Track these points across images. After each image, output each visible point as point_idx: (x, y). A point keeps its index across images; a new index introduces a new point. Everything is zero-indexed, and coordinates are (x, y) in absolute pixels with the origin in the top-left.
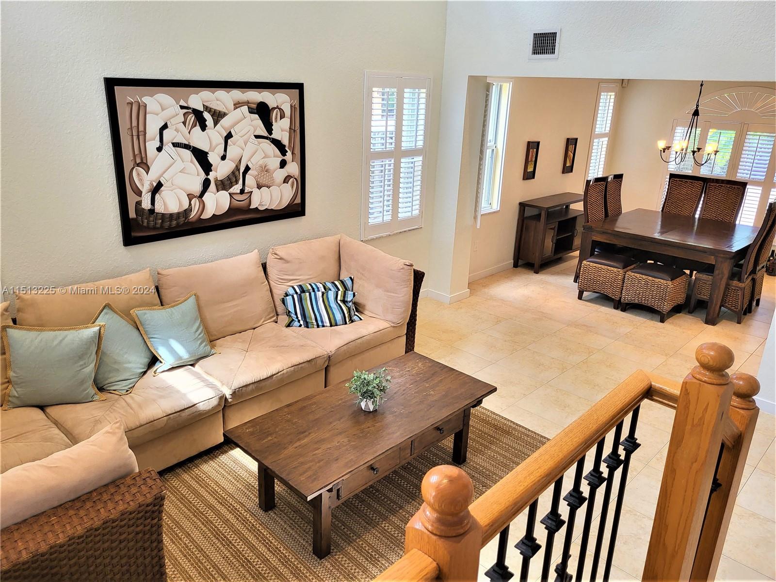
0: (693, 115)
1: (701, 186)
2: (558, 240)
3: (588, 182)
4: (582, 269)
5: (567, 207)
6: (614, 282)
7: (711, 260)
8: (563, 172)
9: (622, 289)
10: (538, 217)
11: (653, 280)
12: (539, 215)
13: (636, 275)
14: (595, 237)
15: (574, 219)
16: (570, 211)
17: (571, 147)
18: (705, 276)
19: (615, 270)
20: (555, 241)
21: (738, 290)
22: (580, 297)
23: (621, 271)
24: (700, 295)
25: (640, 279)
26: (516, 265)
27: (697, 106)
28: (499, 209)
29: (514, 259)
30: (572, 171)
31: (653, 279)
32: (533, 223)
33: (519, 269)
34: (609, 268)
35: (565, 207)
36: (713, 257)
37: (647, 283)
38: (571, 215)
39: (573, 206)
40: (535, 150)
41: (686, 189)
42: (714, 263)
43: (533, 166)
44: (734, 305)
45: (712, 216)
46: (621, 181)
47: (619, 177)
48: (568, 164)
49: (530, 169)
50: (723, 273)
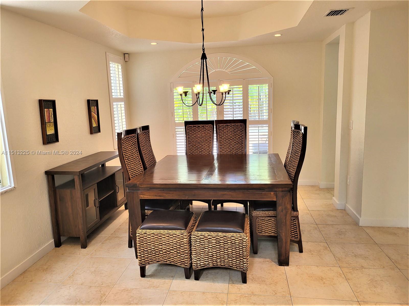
0: (201, 59)
1: (211, 128)
2: (100, 202)
3: (119, 135)
4: (138, 240)
5: (103, 165)
6: (179, 248)
7: (271, 197)
8: (91, 133)
9: (191, 254)
10: (71, 184)
11: (225, 236)
12: (73, 181)
13: (203, 233)
14: (142, 196)
15: (113, 176)
16: (107, 169)
17: (93, 109)
18: (261, 212)
19: (178, 232)
20: (97, 205)
21: (294, 220)
22: (143, 274)
23: (185, 233)
24: (261, 233)
25: (209, 238)
26: (58, 244)
27: (204, 50)
28: (13, 186)
29: (54, 238)
30: (99, 131)
31: (224, 234)
32: (67, 192)
33: (63, 248)
34: (170, 231)
35: (101, 166)
36: (272, 193)
37: (218, 242)
38: (109, 174)
39: (108, 164)
40: (51, 110)
41: (200, 133)
42: (275, 200)
43: (53, 128)
44: (293, 236)
45: (227, 151)
46: (149, 132)
47: (146, 128)
48: (94, 125)
49: (50, 131)
50: (286, 208)
